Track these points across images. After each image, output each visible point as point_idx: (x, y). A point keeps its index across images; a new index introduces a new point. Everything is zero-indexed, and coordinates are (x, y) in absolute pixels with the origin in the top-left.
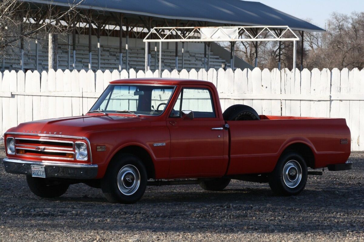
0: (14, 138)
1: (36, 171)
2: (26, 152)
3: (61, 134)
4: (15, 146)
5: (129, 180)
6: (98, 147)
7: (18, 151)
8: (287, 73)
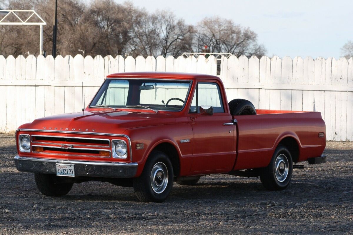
0: (30, 135)
1: (62, 170)
2: (45, 149)
3: (94, 132)
4: (31, 144)
5: (160, 178)
6: (138, 145)
7: (34, 149)
8: (110, 60)
